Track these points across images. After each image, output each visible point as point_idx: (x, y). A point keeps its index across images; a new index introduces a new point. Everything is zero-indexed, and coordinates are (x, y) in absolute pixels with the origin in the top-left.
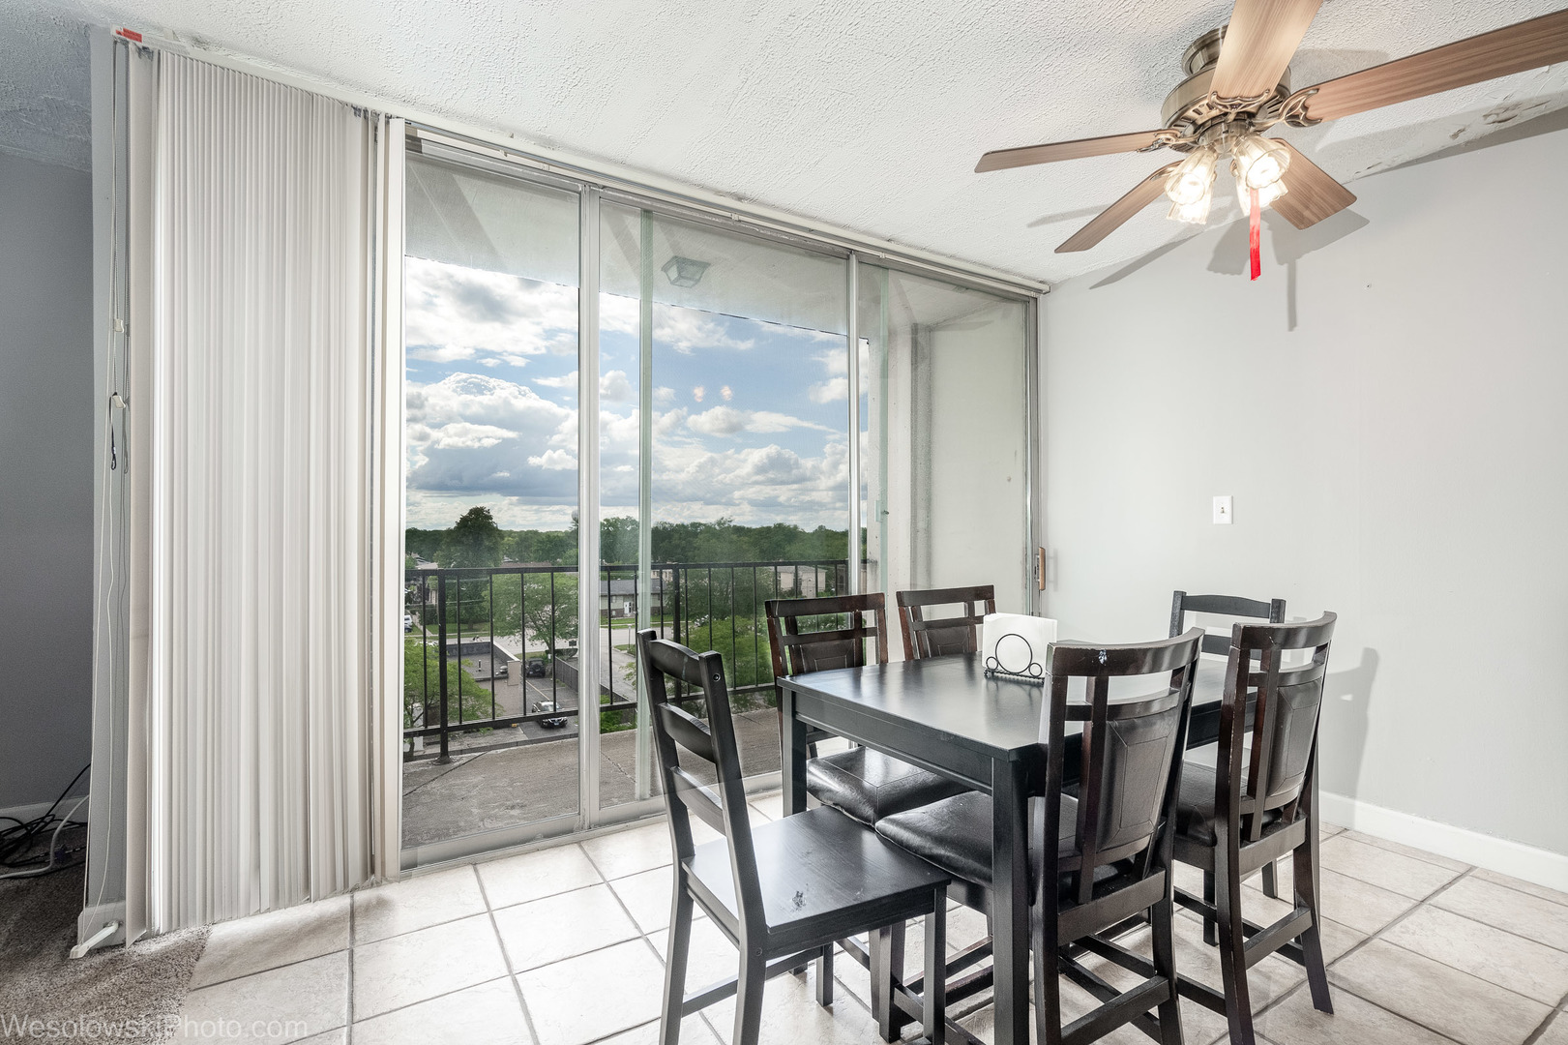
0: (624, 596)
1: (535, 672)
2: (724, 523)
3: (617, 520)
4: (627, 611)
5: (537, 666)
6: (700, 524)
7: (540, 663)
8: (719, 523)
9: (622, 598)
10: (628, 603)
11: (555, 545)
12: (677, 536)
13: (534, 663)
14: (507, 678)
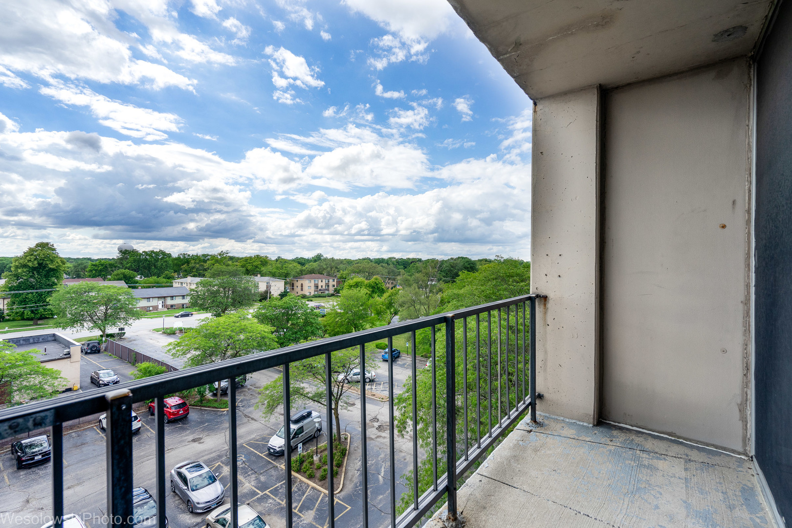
0: (158, 297)
1: (92, 350)
2: (223, 254)
3: (152, 252)
4: (160, 307)
5: (94, 346)
6: (208, 255)
7: (96, 344)
8: (220, 254)
9: (157, 299)
10: (161, 302)
11: (106, 267)
12: (193, 262)
13: (91, 345)
14: (70, 357)
